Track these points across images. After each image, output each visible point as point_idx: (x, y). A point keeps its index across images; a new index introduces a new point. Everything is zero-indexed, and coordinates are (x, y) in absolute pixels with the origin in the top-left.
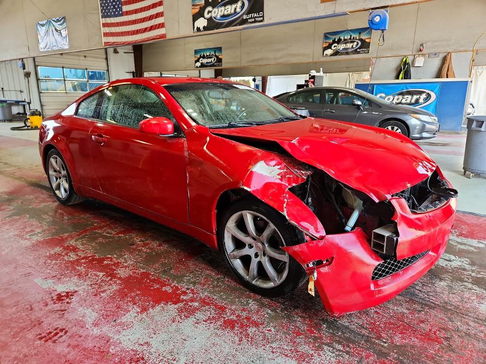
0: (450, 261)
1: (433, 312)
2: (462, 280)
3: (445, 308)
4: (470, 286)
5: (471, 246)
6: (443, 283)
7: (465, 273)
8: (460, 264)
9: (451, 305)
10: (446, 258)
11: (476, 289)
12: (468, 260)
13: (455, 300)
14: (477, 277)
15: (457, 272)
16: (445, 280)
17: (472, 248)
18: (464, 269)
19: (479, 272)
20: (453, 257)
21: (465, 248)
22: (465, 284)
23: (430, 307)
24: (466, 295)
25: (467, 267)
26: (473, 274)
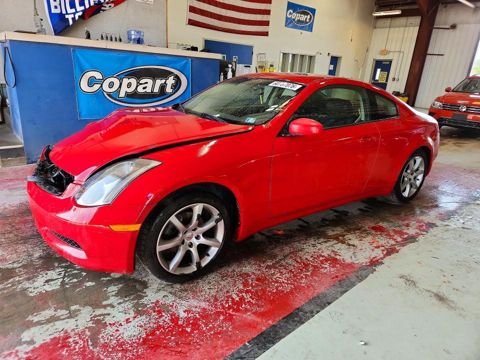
0: (47, 281)
1: (29, 233)
2: (24, 267)
3: (25, 240)
4: (15, 265)
5: (39, 323)
6: (37, 255)
7: (25, 276)
8: (36, 284)
9: (21, 244)
10: (54, 282)
11: (9, 266)
12: (31, 295)
13: (21, 248)
14: (13, 277)
15: (33, 273)
16: (38, 258)
17: (36, 319)
18: (28, 279)
19: (13, 285)
20: (48, 288)
21: (43, 313)
22: (20, 265)
23: (33, 235)
24: (15, 256)
25: (27, 284)
26: (17, 279)
